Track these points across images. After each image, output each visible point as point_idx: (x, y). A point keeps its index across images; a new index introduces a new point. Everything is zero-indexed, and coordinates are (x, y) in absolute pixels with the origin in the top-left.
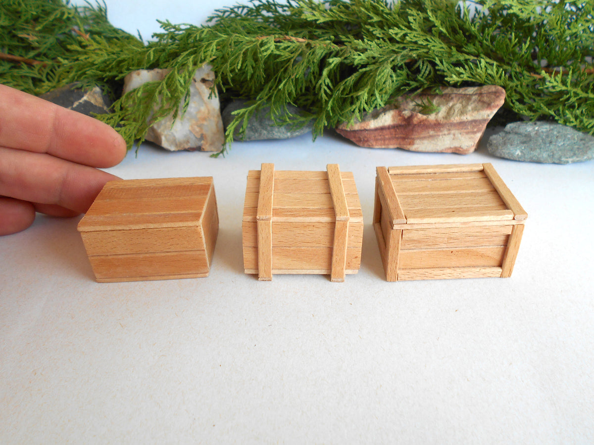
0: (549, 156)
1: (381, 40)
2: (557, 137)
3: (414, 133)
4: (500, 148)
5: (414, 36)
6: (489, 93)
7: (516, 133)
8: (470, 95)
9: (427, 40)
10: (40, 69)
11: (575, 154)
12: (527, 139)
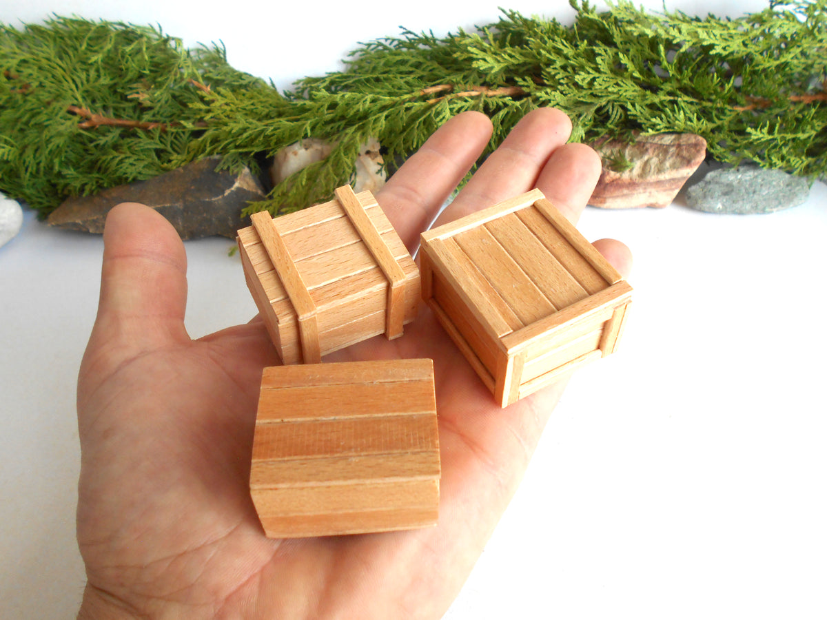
0: (752, 207)
1: (565, 86)
2: (762, 185)
3: (606, 192)
4: (699, 201)
5: (603, 80)
6: (689, 145)
7: (717, 183)
8: (667, 145)
9: (617, 84)
10: (161, 137)
11: (780, 203)
12: (729, 191)
